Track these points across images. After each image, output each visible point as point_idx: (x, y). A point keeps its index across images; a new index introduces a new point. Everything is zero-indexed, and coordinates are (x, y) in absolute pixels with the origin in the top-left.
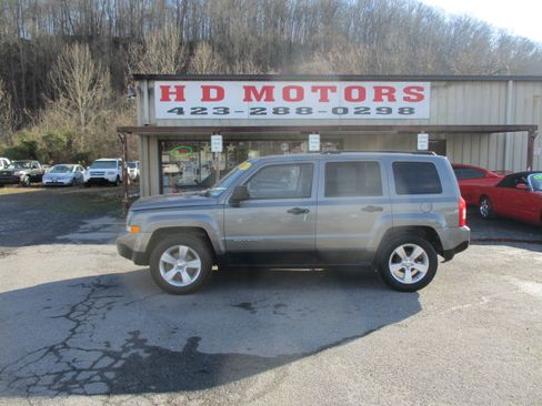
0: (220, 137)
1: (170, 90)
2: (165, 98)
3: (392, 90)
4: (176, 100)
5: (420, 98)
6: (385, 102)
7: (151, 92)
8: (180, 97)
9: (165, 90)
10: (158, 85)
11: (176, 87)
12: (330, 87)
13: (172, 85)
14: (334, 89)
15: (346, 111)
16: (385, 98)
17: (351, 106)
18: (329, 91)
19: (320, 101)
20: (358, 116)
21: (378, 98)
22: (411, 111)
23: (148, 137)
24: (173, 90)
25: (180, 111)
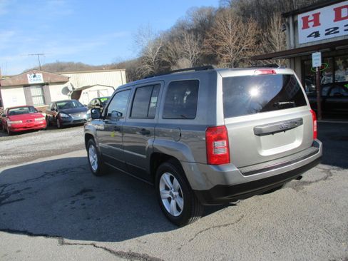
0: (319, 53)
1: (309, 19)
2: (306, 26)
4: (314, 26)
7: (295, 24)
8: (317, 23)
9: (306, 20)
10: (300, 18)
11: (313, 15)
13: (310, 14)
23: (294, 58)
24: (311, 18)
25: (317, 34)
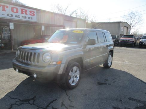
3: (26, 11)
5: (34, 15)
6: (24, 15)
12: (6, 6)
14: (7, 7)
15: (12, 16)
16: (24, 13)
17: (14, 14)
18: (6, 7)
19: (2, 10)
20: (16, 18)
21: (22, 13)
22: (32, 18)
